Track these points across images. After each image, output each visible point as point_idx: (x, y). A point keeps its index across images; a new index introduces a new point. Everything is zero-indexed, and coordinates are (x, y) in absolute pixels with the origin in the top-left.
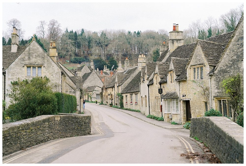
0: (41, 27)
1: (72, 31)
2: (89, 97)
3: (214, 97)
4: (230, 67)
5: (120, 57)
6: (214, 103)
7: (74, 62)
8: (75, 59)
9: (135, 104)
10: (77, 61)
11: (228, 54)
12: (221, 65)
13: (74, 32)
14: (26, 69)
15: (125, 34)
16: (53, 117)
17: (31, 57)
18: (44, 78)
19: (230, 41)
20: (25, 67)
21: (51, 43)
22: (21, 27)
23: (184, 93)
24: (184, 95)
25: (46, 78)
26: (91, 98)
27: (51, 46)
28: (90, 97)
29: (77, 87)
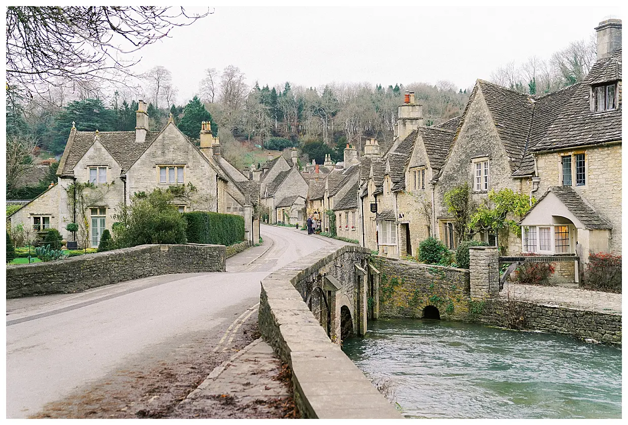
0: (208, 80)
1: (267, 87)
2: (285, 216)
3: (438, 218)
4: (458, 171)
5: (359, 137)
6: (438, 228)
7: (271, 148)
8: (273, 141)
9: (352, 229)
10: (276, 145)
11: (456, 150)
12: (447, 169)
13: (271, 88)
14: (159, 171)
15: (370, 90)
16: (157, 246)
17: (166, 152)
18: (188, 186)
19: (459, 131)
20: (158, 168)
21: (203, 124)
22: (171, 82)
23: (401, 211)
24: (402, 215)
25: (192, 185)
26: (289, 218)
27: (204, 129)
28: (287, 216)
29: (247, 201)
